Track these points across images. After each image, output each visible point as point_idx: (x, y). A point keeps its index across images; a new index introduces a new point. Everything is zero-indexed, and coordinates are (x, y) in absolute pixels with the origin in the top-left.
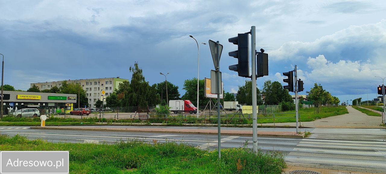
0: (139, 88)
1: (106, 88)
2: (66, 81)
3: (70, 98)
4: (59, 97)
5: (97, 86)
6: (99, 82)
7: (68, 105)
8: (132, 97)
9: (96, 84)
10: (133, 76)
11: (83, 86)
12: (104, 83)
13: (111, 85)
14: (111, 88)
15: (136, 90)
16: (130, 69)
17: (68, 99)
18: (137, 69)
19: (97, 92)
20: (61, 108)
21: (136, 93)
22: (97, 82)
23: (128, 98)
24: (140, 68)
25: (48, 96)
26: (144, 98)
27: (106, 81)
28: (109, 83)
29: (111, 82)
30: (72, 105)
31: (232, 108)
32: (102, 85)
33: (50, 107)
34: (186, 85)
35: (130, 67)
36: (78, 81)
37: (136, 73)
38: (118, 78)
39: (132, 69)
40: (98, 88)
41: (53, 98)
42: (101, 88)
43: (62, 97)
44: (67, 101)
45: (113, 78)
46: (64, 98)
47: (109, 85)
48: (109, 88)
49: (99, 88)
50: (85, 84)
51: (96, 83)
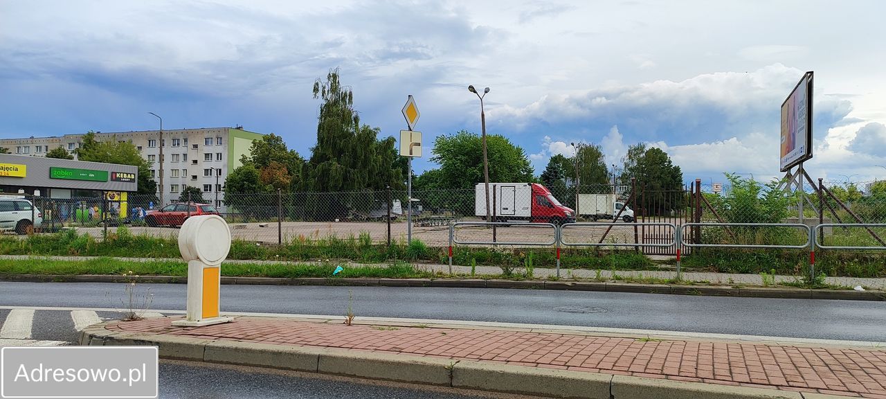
0: (350, 145)
1: (207, 155)
2: (91, 135)
3: (118, 175)
4: (84, 171)
5: (180, 150)
6: (186, 140)
7: (112, 197)
8: (325, 173)
9: (178, 144)
10: (322, 111)
11: (140, 148)
12: (201, 143)
13: (220, 149)
14: (219, 156)
15: (339, 153)
16: (316, 90)
17: (112, 180)
18: (334, 89)
19: (181, 165)
20: (91, 204)
21: (338, 161)
22: (178, 140)
23: (314, 177)
24: (344, 86)
25: (50, 168)
26: (364, 178)
27: (206, 135)
28: (215, 142)
29: (221, 138)
30: (124, 197)
31: (602, 212)
32: (196, 146)
33: (57, 201)
34: (438, 150)
35: (317, 84)
36: (123, 134)
37: (336, 103)
38: (239, 128)
39: (320, 89)
40: (181, 157)
41: (66, 173)
42: (192, 155)
43: (92, 172)
44: (110, 185)
45: (226, 130)
46: (101, 177)
47: (214, 149)
48: (215, 157)
49: (185, 155)
50: (144, 143)
51: (176, 142)
